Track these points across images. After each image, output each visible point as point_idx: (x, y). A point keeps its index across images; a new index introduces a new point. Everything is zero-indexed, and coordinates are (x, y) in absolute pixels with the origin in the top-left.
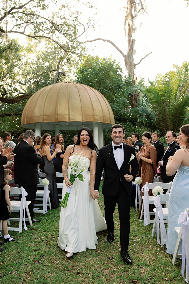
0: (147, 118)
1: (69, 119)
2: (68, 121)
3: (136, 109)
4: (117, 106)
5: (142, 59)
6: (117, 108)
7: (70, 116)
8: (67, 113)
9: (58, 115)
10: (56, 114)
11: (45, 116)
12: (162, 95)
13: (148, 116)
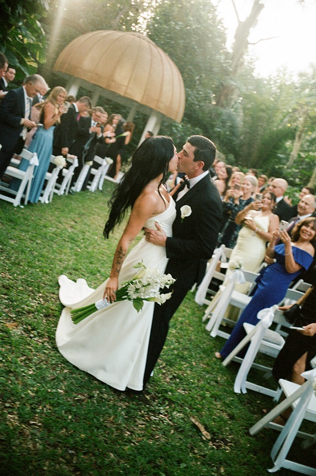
0: (230, 131)
1: (126, 93)
2: (122, 94)
3: (221, 110)
4: (195, 97)
5: (261, 40)
6: (193, 100)
7: (128, 90)
8: (126, 84)
9: (112, 80)
10: (111, 79)
11: (96, 74)
12: (263, 111)
13: (233, 128)
